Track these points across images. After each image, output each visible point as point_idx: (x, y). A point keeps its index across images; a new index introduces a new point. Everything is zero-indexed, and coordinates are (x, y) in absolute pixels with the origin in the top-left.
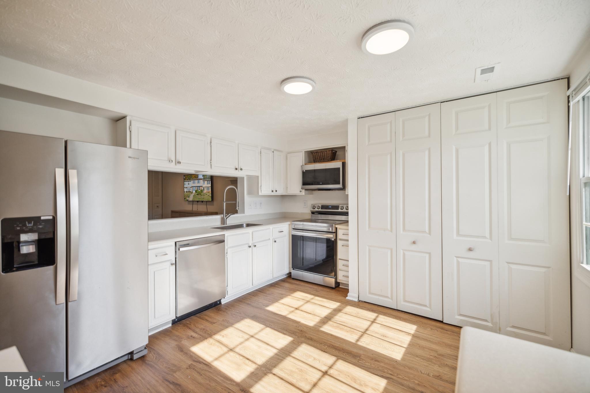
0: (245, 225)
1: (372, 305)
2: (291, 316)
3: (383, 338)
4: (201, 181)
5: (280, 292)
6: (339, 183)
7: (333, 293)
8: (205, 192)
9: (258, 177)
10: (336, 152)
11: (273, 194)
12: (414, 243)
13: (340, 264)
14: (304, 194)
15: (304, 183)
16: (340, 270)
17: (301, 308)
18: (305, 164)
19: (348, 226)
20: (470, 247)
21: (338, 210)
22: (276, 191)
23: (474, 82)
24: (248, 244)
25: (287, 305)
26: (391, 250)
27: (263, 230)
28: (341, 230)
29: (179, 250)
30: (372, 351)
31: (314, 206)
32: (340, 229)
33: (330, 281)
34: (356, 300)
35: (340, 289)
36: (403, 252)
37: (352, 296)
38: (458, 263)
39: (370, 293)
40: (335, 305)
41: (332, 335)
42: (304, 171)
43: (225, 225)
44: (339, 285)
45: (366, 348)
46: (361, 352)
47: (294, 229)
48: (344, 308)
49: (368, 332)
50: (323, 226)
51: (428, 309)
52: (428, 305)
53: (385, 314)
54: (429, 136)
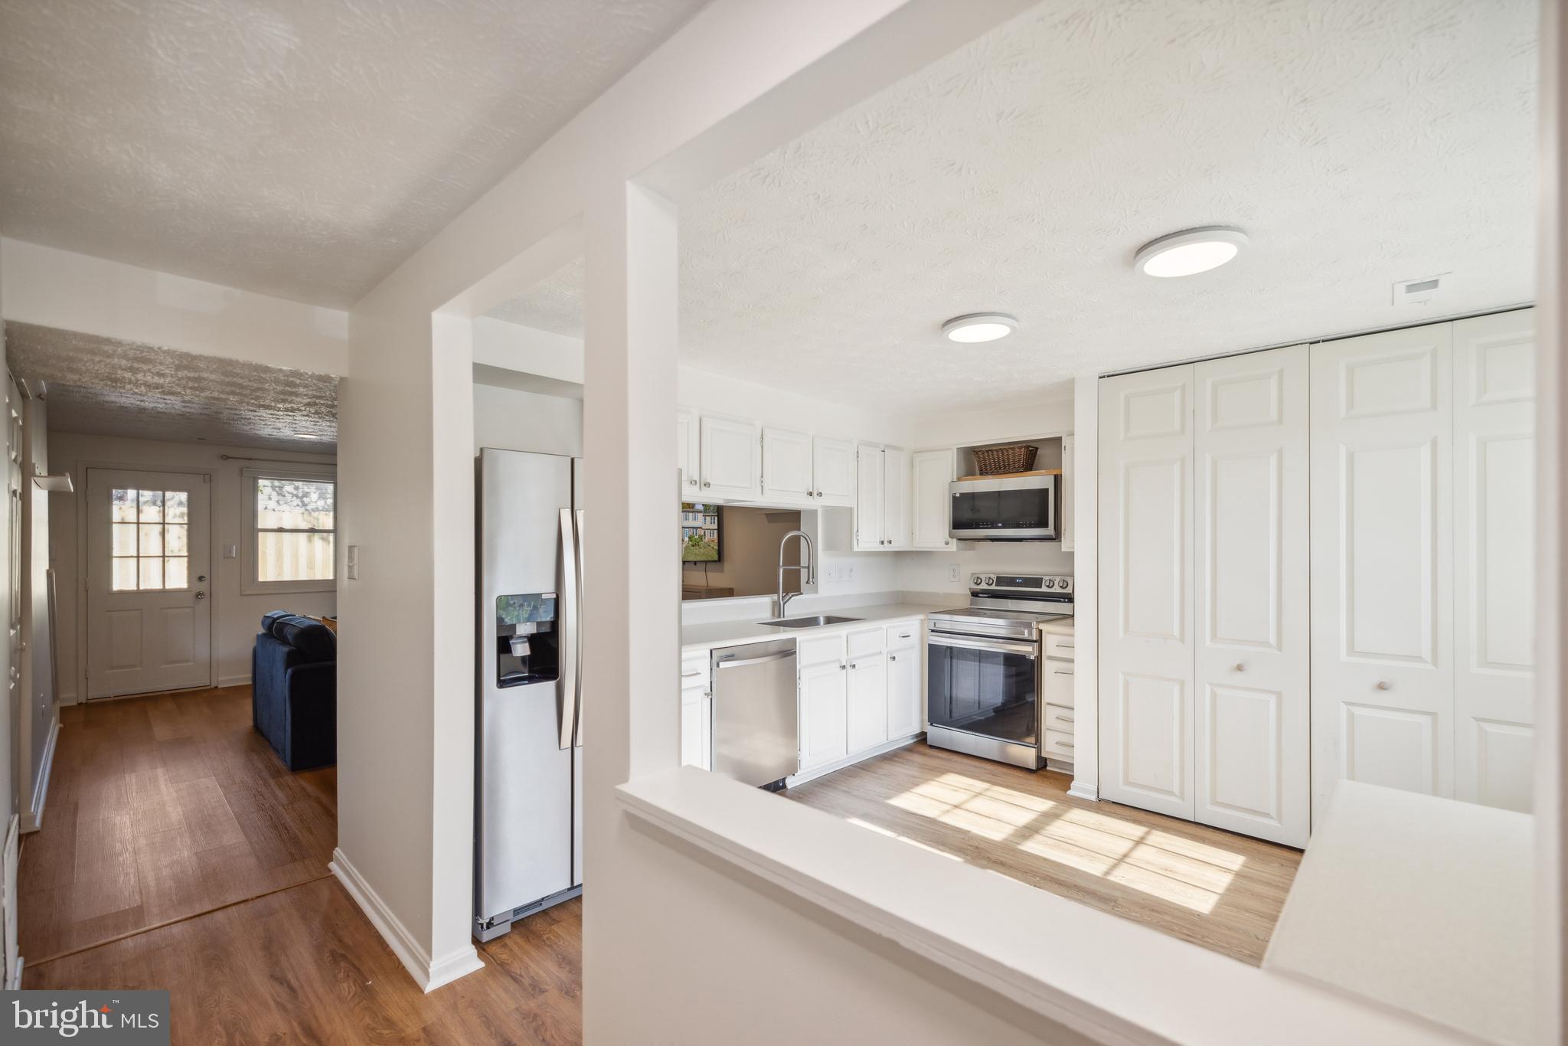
0: (822, 620)
1: (1133, 810)
2: (947, 819)
3: (1167, 874)
4: (700, 516)
5: (909, 772)
6: (1045, 525)
7: (1032, 781)
8: (707, 540)
9: (851, 509)
10: (1037, 449)
11: (882, 548)
12: (1240, 668)
13: (1049, 717)
14: (954, 549)
15: (957, 524)
16: (1048, 729)
17: (968, 806)
18: (959, 479)
19: (1073, 625)
20: (1383, 680)
21: (1041, 587)
22: (890, 542)
23: (1393, 304)
24: (839, 660)
25: (932, 798)
26: (1182, 684)
27: (869, 631)
28: (1053, 637)
29: (718, 665)
30: (1143, 893)
31: (978, 578)
32: (1048, 633)
33: (1025, 754)
34: (1093, 798)
35: (1049, 774)
36: (1212, 690)
37: (1082, 787)
38: (1351, 717)
39: (1128, 783)
40: (1044, 805)
41: (1045, 860)
42: (958, 495)
43: (782, 619)
44: (1045, 766)
45: (1128, 887)
46: (1117, 894)
47: (933, 631)
48: (1066, 811)
49: (1127, 860)
50: (997, 626)
51: (1274, 823)
52: (1273, 814)
53: (1166, 829)
54: (1280, 421)
